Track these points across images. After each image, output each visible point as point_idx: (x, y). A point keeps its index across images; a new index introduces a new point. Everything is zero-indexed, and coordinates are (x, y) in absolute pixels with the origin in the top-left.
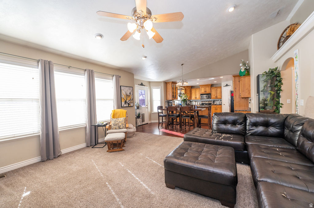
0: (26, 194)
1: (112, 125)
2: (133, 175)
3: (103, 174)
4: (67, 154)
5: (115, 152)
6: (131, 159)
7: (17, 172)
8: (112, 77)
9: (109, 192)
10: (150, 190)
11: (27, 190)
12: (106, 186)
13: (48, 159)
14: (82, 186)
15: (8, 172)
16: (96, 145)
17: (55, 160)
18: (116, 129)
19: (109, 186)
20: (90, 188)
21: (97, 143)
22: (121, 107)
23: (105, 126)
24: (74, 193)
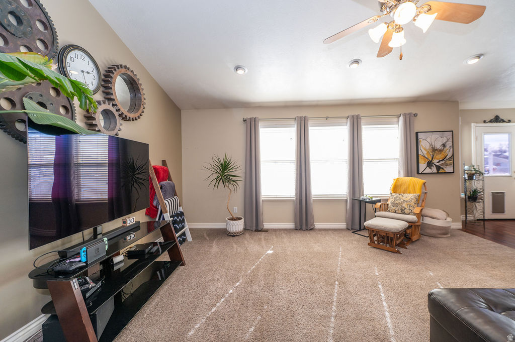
0: (270, 252)
1: (390, 205)
2: (382, 295)
3: (341, 270)
4: (320, 230)
5: (381, 251)
6: (402, 271)
7: (276, 231)
8: (397, 119)
9: (331, 295)
10: (392, 332)
11: (273, 249)
12: (333, 284)
13: (301, 229)
14: (310, 269)
15: (271, 229)
16: (360, 230)
17: (306, 232)
18: (395, 212)
19: (336, 287)
20: (316, 277)
21: (361, 228)
22: (418, 173)
23: (374, 202)
24: (300, 272)
